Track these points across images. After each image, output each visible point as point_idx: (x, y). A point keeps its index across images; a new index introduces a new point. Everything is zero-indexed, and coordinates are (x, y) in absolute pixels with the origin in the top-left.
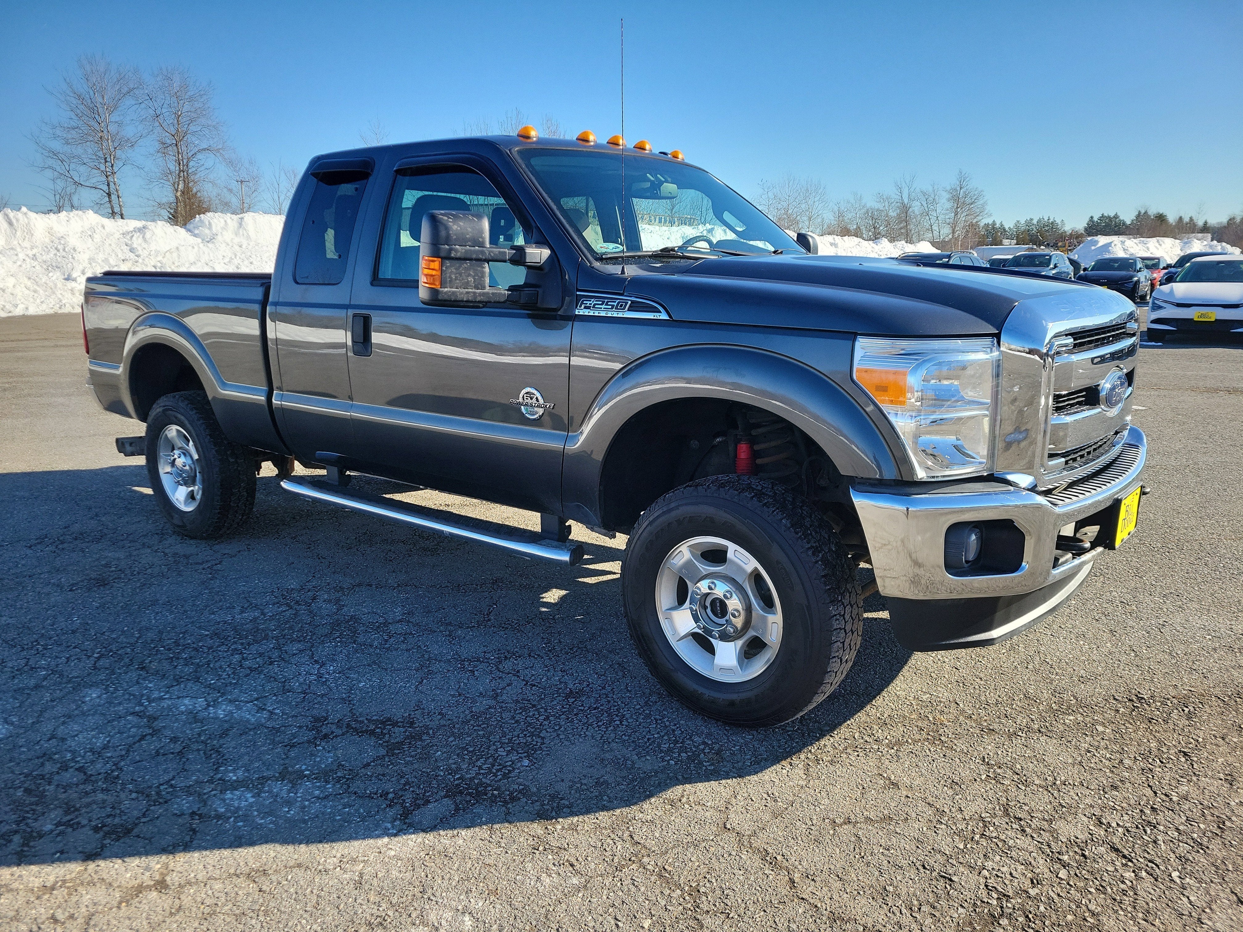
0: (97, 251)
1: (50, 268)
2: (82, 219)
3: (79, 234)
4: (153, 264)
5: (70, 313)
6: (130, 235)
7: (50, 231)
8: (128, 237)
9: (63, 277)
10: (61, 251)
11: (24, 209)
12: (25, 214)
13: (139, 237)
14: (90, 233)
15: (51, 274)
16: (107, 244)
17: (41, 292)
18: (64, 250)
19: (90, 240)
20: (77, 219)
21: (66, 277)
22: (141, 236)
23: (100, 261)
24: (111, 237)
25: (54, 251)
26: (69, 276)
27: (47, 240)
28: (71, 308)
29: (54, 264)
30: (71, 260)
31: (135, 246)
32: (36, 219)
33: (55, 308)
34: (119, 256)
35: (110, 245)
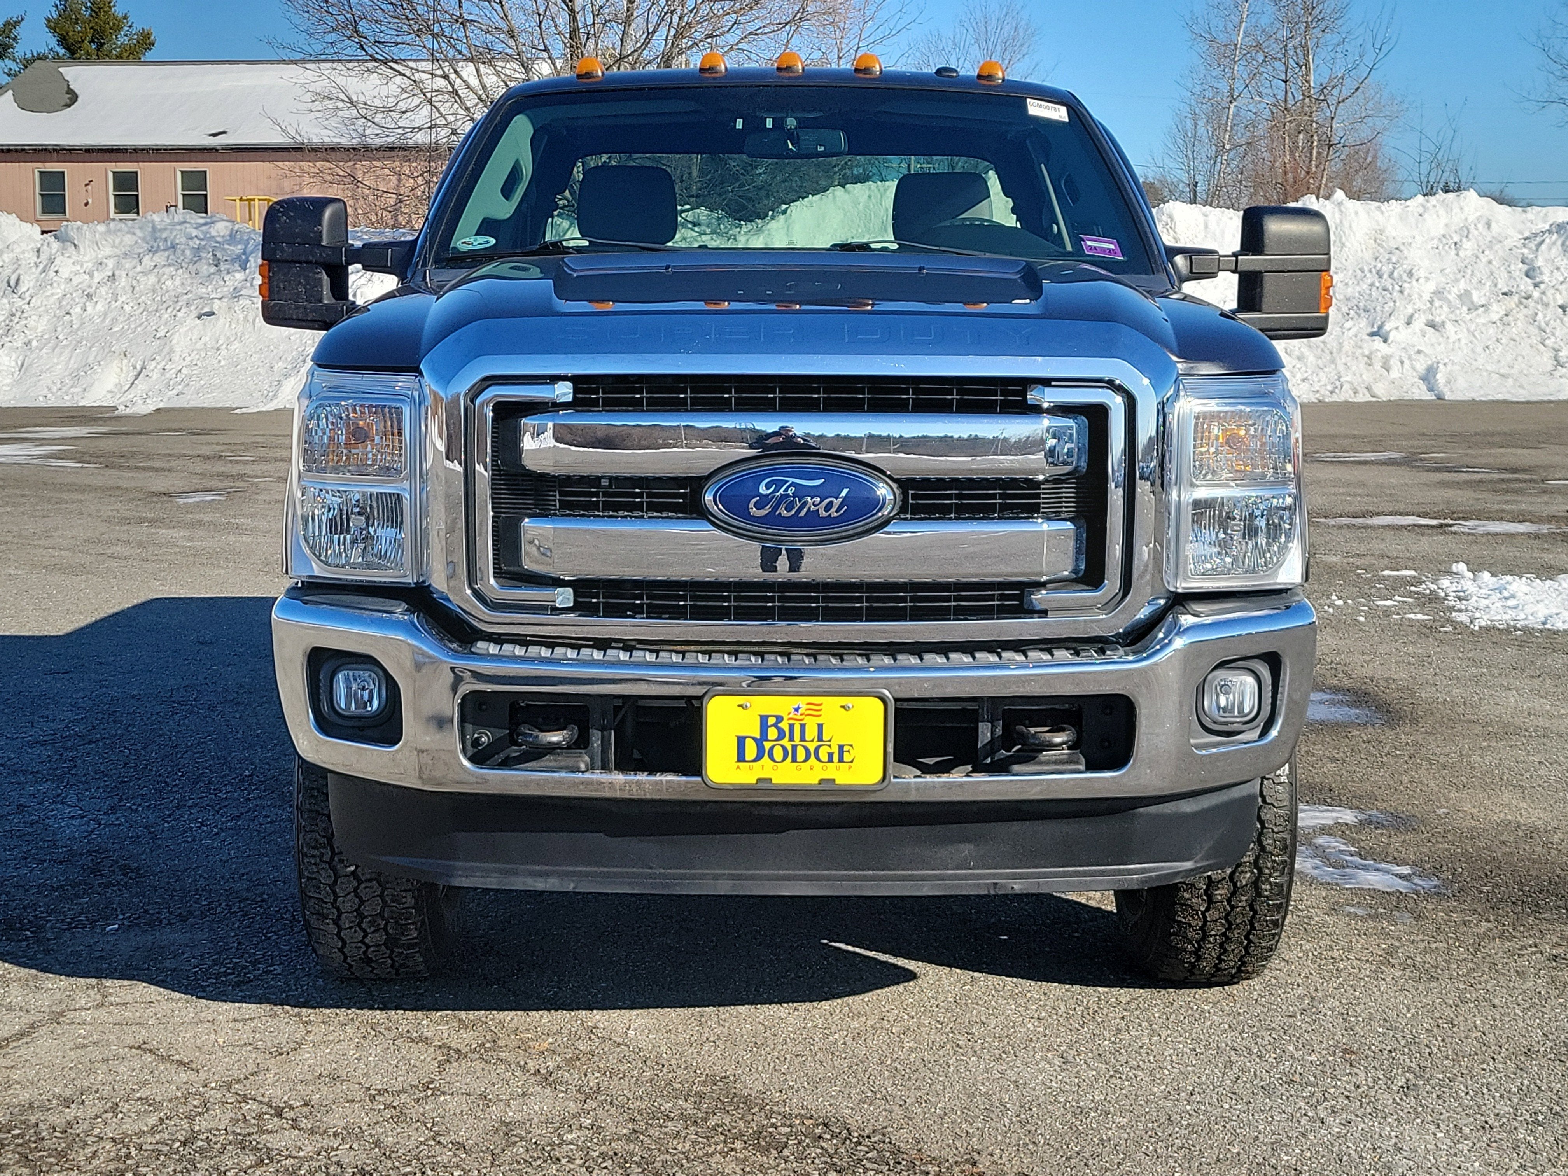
0: (1459, 276)
1: (1352, 312)
2: (1449, 209)
3: (1436, 241)
4: (1560, 302)
5: (1346, 402)
6: (1539, 239)
7: (1378, 236)
8: (1533, 246)
9: (1370, 330)
10: (1386, 276)
11: (1339, 194)
12: (1340, 204)
13: (1554, 243)
14: (1456, 238)
15: (1348, 325)
16: (1484, 260)
17: (1311, 358)
18: (1391, 275)
19: (1453, 252)
20: (1442, 212)
21: (1375, 329)
22: (1559, 242)
23: (1451, 297)
24: (1497, 247)
25: (1371, 278)
26: (1380, 327)
27: (1368, 256)
28: (1351, 392)
29: (1361, 305)
30: (1396, 294)
31: (1540, 262)
32: (1356, 213)
33: (1322, 391)
34: (1499, 286)
35: (1490, 262)
